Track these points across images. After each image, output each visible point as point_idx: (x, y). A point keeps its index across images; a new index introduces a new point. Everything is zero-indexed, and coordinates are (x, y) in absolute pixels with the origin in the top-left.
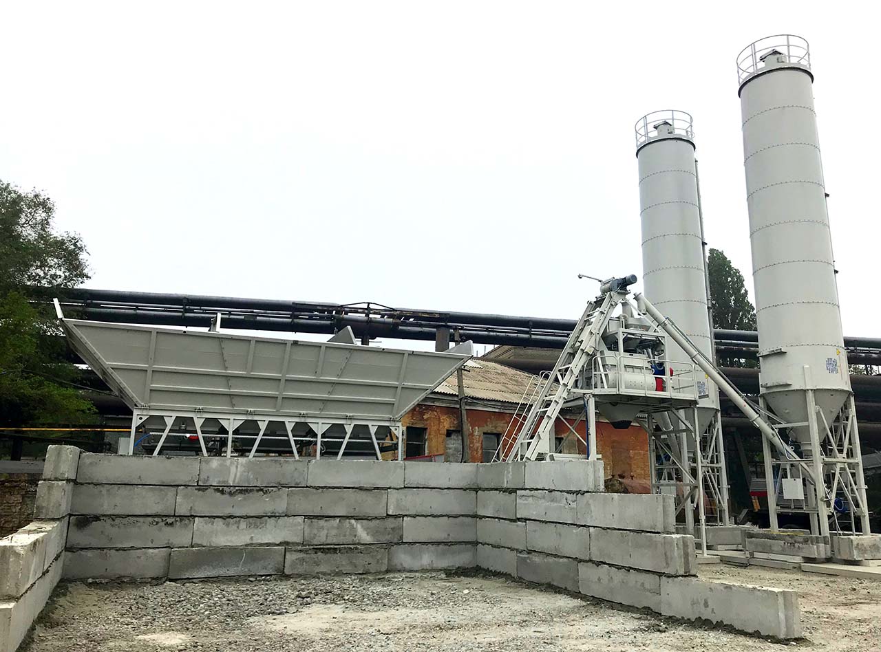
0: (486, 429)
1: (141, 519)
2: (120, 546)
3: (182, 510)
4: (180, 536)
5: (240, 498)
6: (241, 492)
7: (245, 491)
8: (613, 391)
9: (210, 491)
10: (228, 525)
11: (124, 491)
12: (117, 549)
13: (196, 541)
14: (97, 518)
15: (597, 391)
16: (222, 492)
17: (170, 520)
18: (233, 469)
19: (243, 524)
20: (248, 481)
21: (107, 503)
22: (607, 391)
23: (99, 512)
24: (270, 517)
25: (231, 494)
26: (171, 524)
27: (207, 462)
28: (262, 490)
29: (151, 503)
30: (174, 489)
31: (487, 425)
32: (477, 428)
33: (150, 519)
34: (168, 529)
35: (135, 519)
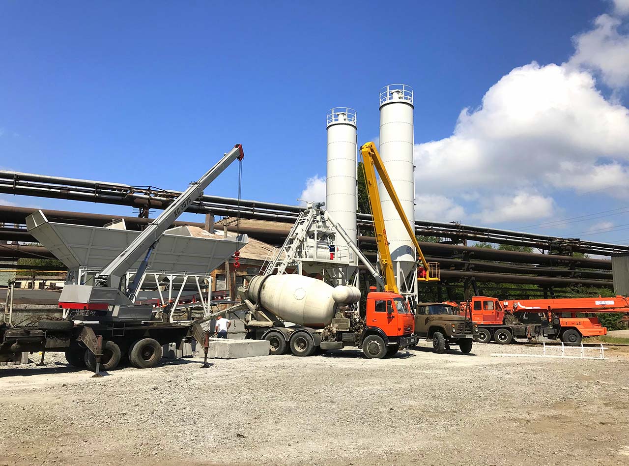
8: (312, 260)
15: (304, 259)
22: (308, 259)
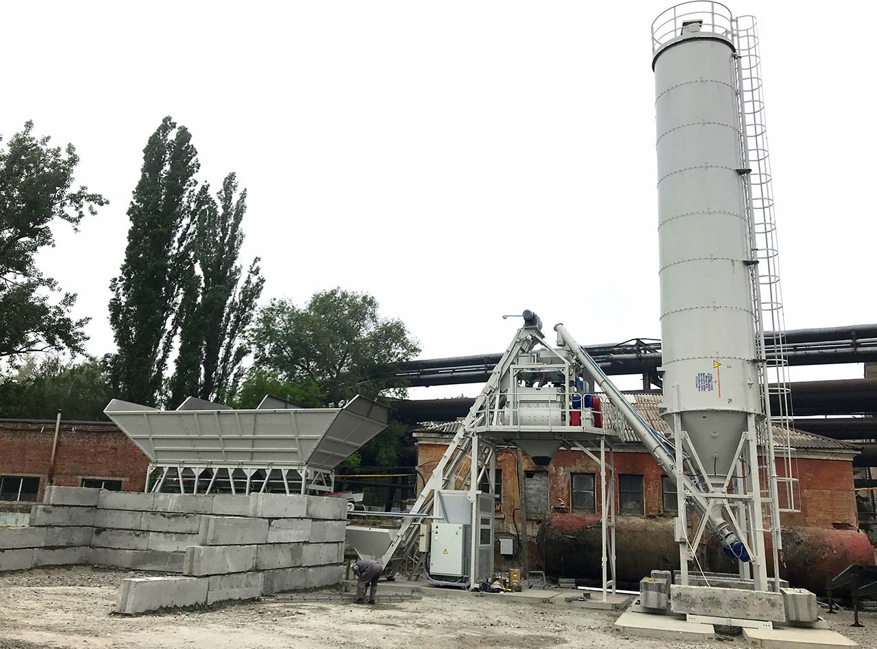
0: (573, 469)
1: (124, 531)
2: (113, 547)
3: (144, 527)
4: (141, 543)
5: (173, 520)
6: (174, 516)
7: (176, 515)
9: (158, 515)
10: (166, 538)
11: (118, 513)
12: (112, 549)
13: (150, 547)
14: (105, 529)
16: (164, 516)
17: (138, 533)
18: (171, 501)
19: (174, 538)
20: (178, 509)
21: (110, 521)
23: (105, 526)
24: (189, 534)
25: (169, 518)
26: (138, 535)
27: (158, 496)
28: (185, 515)
29: (128, 521)
30: (140, 513)
31: (575, 465)
32: (562, 468)
33: (128, 532)
34: (136, 538)
35: (121, 531)
